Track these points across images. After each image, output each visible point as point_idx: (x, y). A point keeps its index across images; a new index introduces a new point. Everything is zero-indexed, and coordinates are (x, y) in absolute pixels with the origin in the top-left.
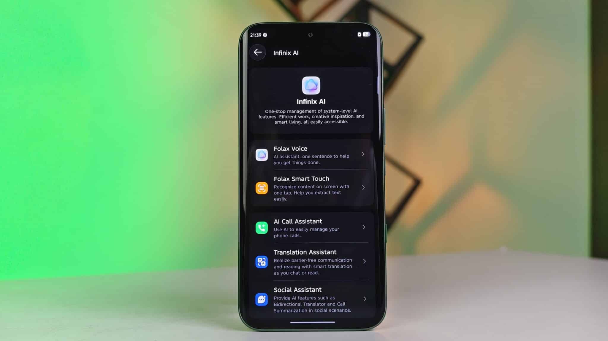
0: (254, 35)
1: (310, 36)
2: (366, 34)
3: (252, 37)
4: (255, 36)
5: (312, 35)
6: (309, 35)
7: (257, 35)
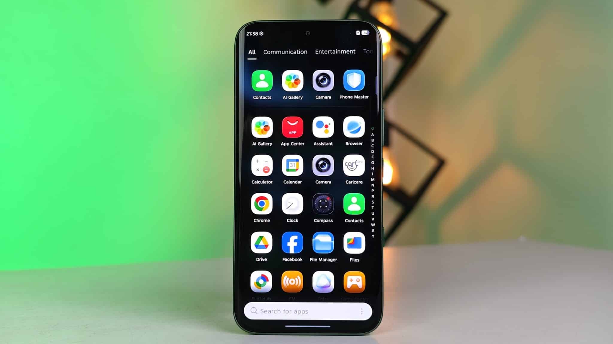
0: (250, 34)
1: (308, 34)
2: (365, 33)
3: (248, 35)
4: (252, 35)
5: (309, 34)
6: (306, 34)
7: (254, 34)
